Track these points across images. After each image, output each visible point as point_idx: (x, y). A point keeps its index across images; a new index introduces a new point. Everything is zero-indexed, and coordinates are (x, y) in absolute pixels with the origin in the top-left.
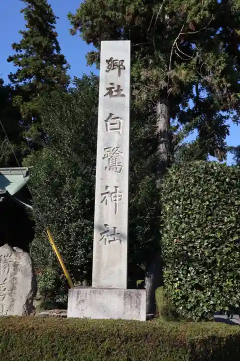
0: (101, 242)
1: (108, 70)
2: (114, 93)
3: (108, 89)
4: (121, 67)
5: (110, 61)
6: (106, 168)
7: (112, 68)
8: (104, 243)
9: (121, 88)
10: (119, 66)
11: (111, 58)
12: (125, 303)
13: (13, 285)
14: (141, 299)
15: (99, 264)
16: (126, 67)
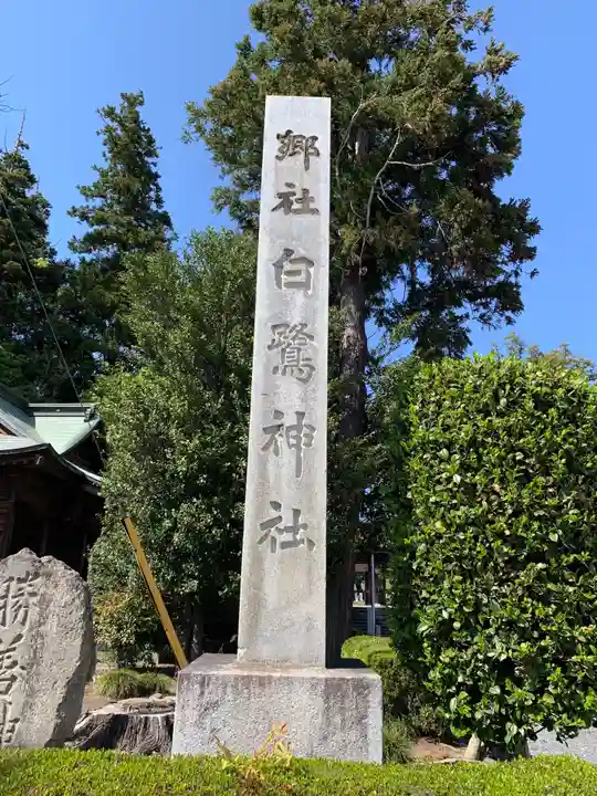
0: (261, 547)
1: (281, 155)
2: (296, 206)
3: (280, 195)
4: (311, 151)
5: (285, 137)
6: (276, 369)
7: (291, 151)
8: (269, 550)
9: (310, 195)
10: (307, 149)
11: (289, 132)
12: (328, 709)
13: (35, 652)
14: (370, 698)
15: (257, 602)
16: (321, 151)
